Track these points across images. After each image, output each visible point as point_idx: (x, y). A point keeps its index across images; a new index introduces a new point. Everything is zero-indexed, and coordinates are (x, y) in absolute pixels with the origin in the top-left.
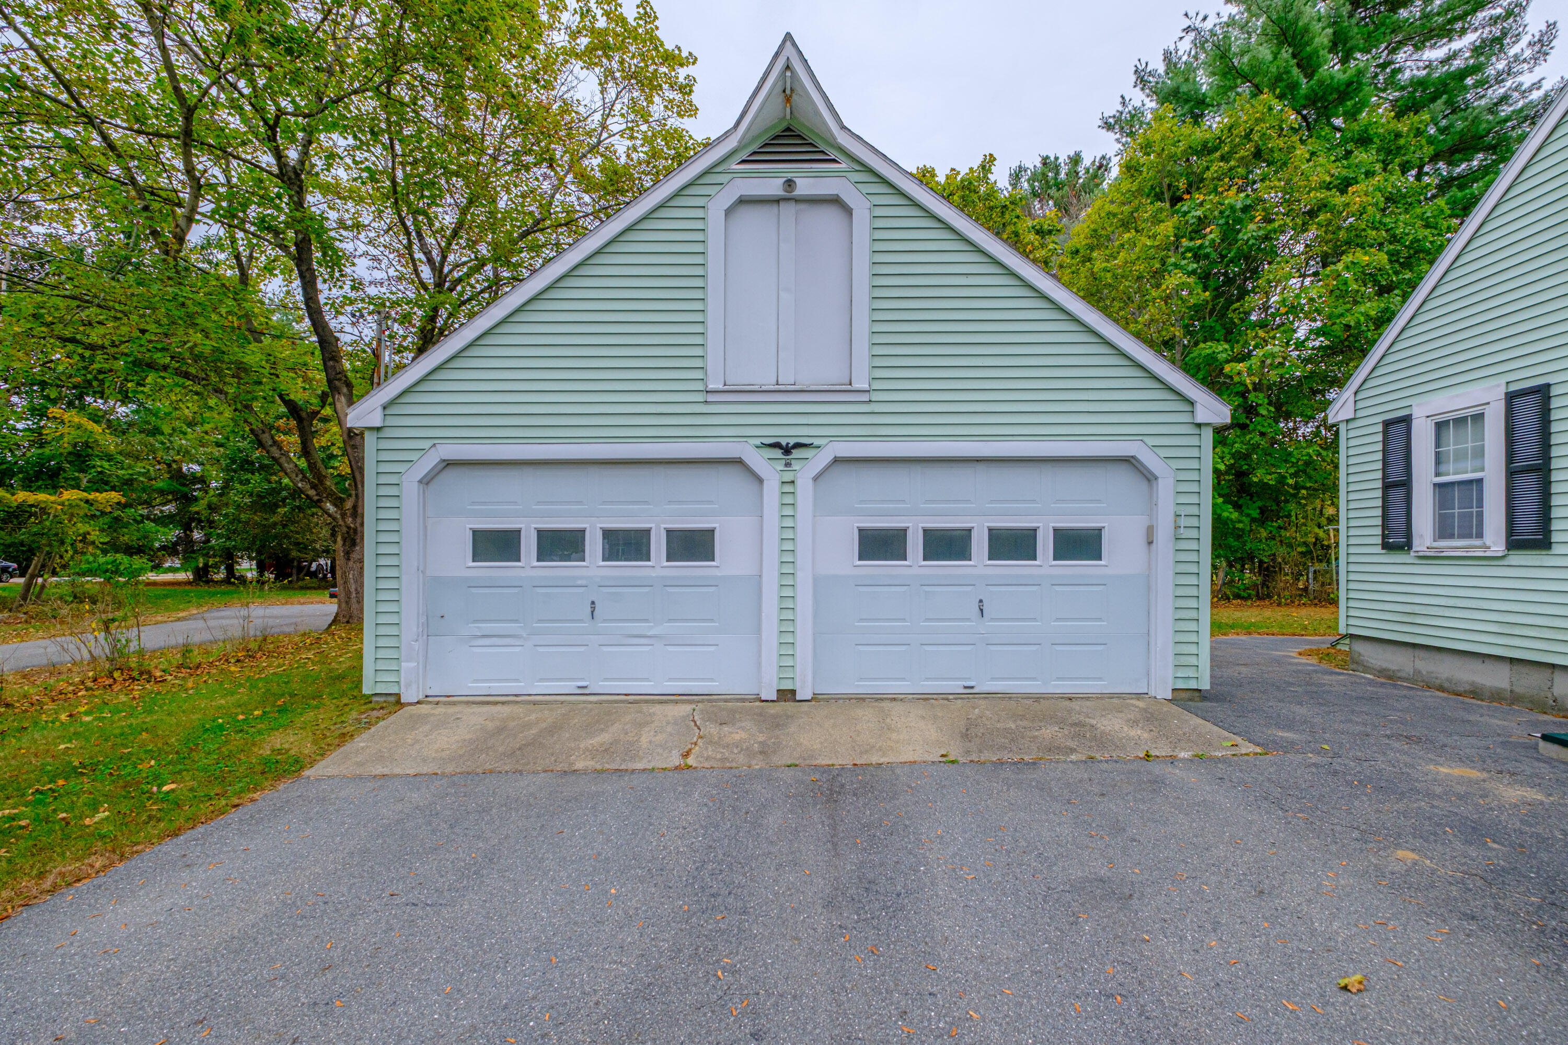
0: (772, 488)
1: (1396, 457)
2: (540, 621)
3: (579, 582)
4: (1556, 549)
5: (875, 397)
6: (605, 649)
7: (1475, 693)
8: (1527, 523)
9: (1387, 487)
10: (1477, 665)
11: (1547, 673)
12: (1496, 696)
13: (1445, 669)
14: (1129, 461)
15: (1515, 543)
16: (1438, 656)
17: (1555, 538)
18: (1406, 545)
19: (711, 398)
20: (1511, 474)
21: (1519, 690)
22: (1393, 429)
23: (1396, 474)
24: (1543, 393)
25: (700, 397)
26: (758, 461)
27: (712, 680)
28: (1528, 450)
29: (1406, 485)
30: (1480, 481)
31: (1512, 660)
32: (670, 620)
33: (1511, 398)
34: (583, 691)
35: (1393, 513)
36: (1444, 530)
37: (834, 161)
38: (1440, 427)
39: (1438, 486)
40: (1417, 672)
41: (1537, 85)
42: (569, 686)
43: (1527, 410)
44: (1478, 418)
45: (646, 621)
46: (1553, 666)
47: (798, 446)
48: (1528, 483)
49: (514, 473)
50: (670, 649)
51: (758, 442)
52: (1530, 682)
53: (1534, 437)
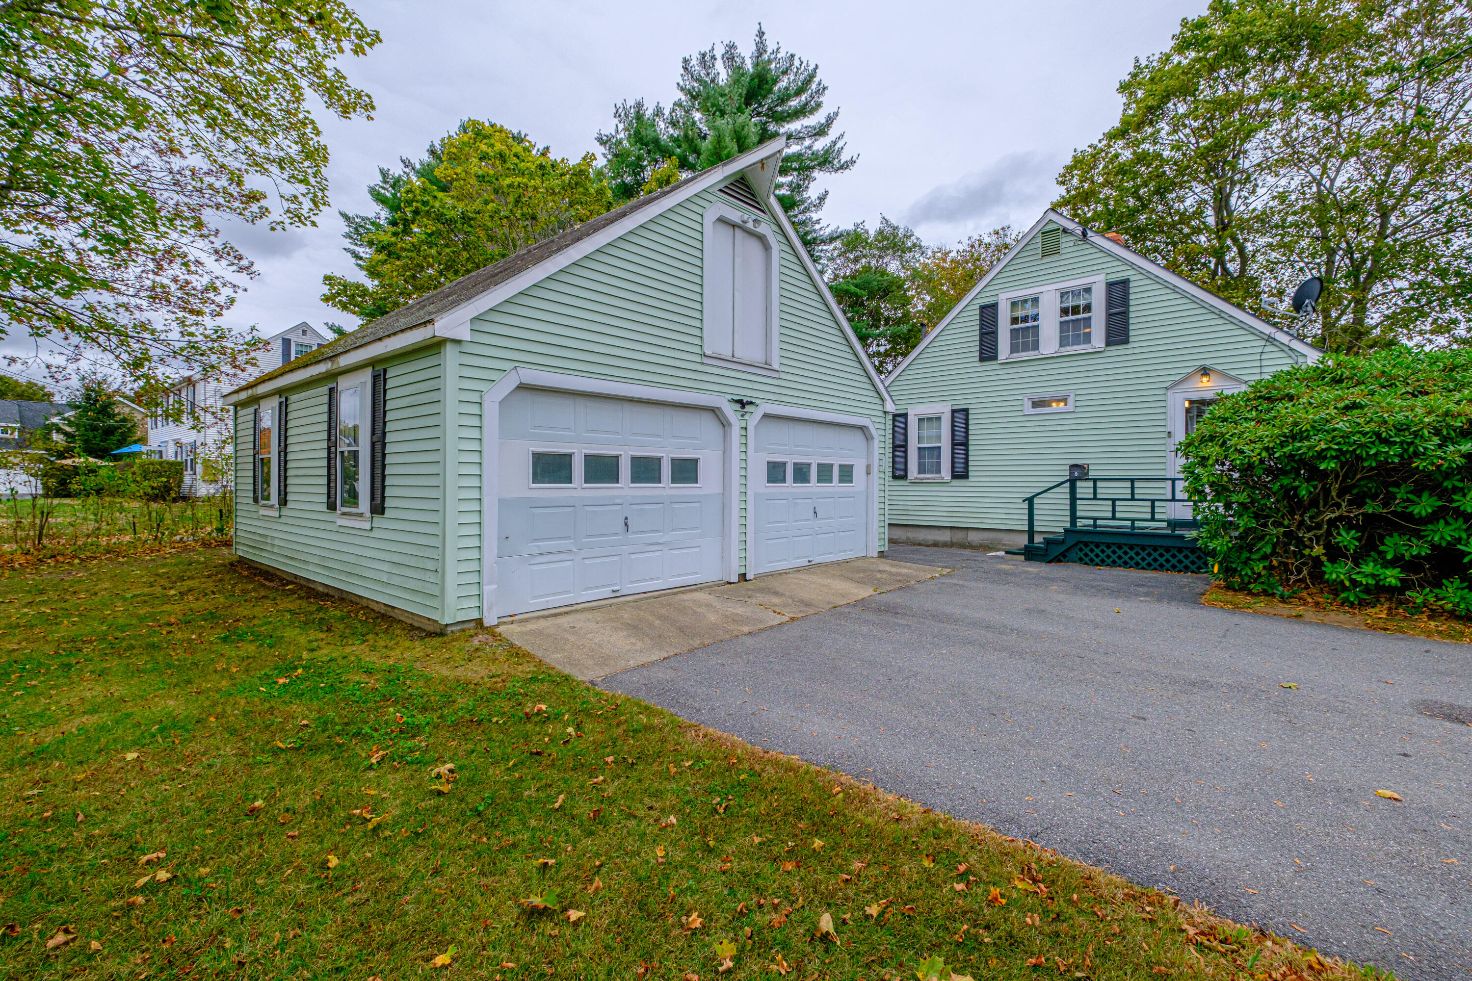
0: (736, 431)
1: (900, 433)
2: (588, 536)
3: (617, 501)
4: (971, 479)
5: (783, 376)
6: (633, 556)
7: (935, 544)
8: (959, 468)
9: (895, 447)
10: (936, 531)
11: (965, 532)
12: (945, 545)
13: (922, 535)
14: (862, 429)
15: (955, 476)
16: (918, 529)
17: (970, 474)
18: (904, 477)
19: (706, 360)
20: (954, 445)
21: (954, 540)
22: (897, 419)
23: (899, 441)
24: (966, 411)
25: (698, 359)
26: (730, 411)
27: (697, 573)
28: (960, 436)
29: (905, 447)
30: (939, 448)
31: (951, 528)
32: (674, 530)
33: (954, 412)
34: (616, 595)
35: (898, 460)
36: (922, 469)
37: (763, 212)
38: (921, 420)
39: (919, 449)
40: (908, 538)
41: (818, 222)
42: (606, 592)
43: (960, 417)
44: (939, 419)
45: (658, 531)
46: (967, 528)
47: (751, 403)
48: (960, 450)
49: (568, 402)
50: (673, 552)
51: (729, 397)
52: (959, 536)
53: (963, 430)
